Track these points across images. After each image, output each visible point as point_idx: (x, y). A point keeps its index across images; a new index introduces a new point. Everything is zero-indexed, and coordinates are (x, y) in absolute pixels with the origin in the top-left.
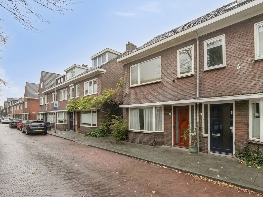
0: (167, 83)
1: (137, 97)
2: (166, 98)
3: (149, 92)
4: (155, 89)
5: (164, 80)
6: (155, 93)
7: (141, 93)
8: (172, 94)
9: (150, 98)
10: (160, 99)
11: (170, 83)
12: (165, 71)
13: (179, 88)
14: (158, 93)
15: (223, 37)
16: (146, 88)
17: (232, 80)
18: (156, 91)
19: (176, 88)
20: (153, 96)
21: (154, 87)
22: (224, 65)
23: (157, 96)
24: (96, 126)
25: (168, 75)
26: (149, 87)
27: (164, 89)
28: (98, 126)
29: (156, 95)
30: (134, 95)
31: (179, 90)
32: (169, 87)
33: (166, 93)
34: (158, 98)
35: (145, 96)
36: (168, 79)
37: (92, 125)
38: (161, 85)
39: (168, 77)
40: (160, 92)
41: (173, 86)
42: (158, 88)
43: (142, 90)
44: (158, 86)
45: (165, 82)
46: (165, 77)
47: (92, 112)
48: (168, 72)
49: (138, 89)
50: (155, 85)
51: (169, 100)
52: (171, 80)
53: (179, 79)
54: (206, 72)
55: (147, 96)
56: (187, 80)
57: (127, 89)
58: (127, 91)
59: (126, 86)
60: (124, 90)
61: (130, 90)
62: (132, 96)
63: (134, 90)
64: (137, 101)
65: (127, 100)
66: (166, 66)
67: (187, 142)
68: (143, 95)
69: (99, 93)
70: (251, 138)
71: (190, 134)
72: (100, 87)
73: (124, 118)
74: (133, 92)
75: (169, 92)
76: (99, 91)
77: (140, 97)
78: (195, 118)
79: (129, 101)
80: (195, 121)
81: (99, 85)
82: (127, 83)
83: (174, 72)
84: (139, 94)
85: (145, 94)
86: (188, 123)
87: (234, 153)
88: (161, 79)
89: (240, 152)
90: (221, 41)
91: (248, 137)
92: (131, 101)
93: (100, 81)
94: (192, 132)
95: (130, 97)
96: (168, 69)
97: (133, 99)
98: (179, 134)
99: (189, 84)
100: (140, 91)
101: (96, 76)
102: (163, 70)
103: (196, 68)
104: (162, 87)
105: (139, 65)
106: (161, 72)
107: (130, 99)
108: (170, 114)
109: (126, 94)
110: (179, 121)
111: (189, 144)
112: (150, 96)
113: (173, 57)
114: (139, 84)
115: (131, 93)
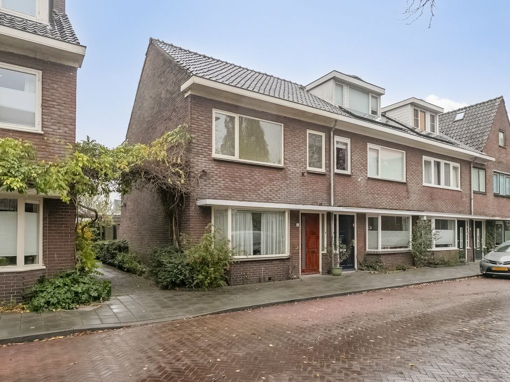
0: (294, 175)
1: (233, 185)
2: (292, 198)
3: (261, 181)
4: (274, 178)
5: (289, 168)
6: (273, 185)
9: (264, 192)
10: (283, 198)
11: (297, 175)
12: (290, 153)
14: (278, 187)
16: (255, 172)
17: (356, 191)
19: (306, 186)
20: (271, 191)
21: (271, 175)
22: (348, 172)
23: (277, 191)
24: (39, 265)
25: (295, 162)
26: (263, 173)
27: (288, 182)
28: (45, 263)
29: (275, 189)
30: (226, 180)
31: (310, 190)
32: (296, 181)
33: (292, 190)
34: (279, 195)
35: (253, 187)
36: (294, 167)
37: (20, 260)
38: (284, 175)
39: (295, 164)
41: (301, 181)
42: (280, 179)
43: (247, 173)
44: (278, 175)
45: (291, 172)
46: (291, 164)
47: (21, 208)
49: (236, 168)
50: (275, 171)
51: (296, 202)
52: (299, 171)
53: (309, 173)
54: (336, 174)
55: (258, 187)
56: (319, 179)
57: (203, 159)
58: (205, 164)
59: (200, 151)
60: (195, 160)
61: (214, 165)
62: (222, 179)
63: (225, 168)
64: (233, 194)
65: (205, 187)
66: (291, 146)
67: (316, 265)
68: (248, 184)
69: (58, 137)
70: (367, 250)
71: (321, 252)
72: (62, 114)
73: (193, 231)
74: (222, 173)
75: (296, 189)
76: (52, 125)
77: (241, 186)
78: (326, 231)
79: (210, 190)
80: (326, 235)
81: (55, 103)
82: (204, 144)
83: (303, 160)
84: (238, 179)
85: (254, 183)
86: (318, 238)
87: (356, 267)
88: (285, 163)
89: (361, 264)
90: (346, 144)
91: (365, 249)
92: (218, 191)
93: (60, 89)
94: (323, 250)
95: (215, 181)
96: (294, 152)
97: (223, 187)
98: (306, 255)
99: (320, 184)
100: (242, 175)
101: (25, 57)
102: (287, 149)
103: (328, 166)
104: (285, 178)
105: (237, 117)
106: (284, 151)
107: (214, 186)
108: (298, 225)
109: (203, 171)
110: (306, 235)
111: (318, 267)
112: (265, 190)
113: (302, 136)
114: (236, 158)
115: (216, 172)
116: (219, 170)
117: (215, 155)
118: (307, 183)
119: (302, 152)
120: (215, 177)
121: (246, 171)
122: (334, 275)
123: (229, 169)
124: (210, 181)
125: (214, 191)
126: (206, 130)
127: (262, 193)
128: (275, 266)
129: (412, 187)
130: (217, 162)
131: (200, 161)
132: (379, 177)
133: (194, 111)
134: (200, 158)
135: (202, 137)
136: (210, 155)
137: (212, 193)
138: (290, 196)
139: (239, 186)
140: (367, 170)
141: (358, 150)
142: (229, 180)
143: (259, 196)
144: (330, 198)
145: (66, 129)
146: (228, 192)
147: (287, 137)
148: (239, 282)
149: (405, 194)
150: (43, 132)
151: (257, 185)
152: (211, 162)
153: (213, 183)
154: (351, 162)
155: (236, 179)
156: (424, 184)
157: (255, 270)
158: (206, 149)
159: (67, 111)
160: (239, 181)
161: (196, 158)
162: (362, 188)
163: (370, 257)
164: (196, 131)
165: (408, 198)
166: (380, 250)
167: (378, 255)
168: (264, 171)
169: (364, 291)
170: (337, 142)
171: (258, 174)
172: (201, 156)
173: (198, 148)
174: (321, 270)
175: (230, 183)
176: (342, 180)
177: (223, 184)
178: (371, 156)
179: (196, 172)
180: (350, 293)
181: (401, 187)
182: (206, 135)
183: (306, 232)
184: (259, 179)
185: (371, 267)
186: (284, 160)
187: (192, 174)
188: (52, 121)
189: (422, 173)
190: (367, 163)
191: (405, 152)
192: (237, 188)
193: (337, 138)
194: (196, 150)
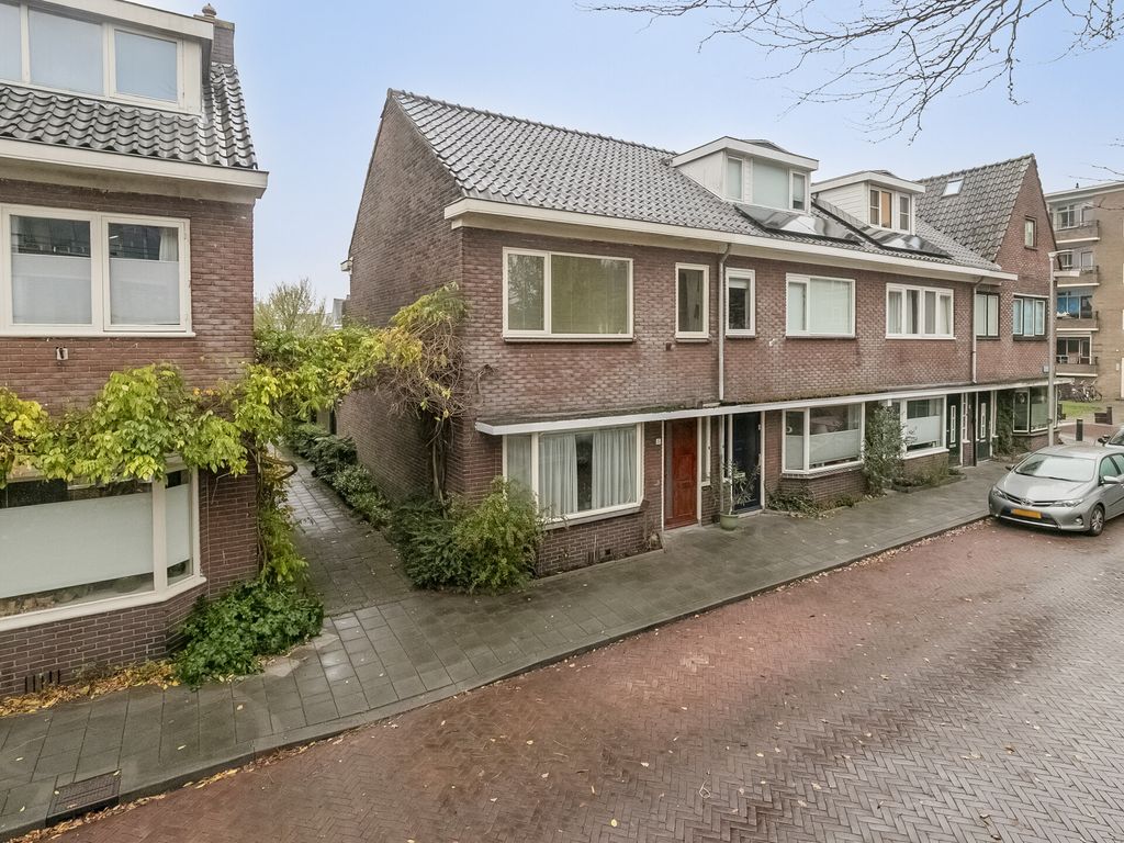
0: (652, 350)
1: (542, 384)
3: (592, 370)
4: (616, 362)
5: (643, 339)
6: (615, 375)
8: (663, 383)
9: (597, 390)
10: (632, 396)
11: (658, 350)
12: (645, 312)
13: (681, 368)
14: (624, 377)
15: (750, 274)
16: (580, 354)
17: (764, 365)
19: (674, 368)
20: (609, 386)
21: (610, 356)
22: (751, 332)
23: (621, 385)
24: (195, 579)
25: (654, 326)
26: (596, 354)
27: (642, 365)
28: (205, 573)
29: (618, 381)
30: (529, 376)
31: (681, 375)
32: (657, 361)
33: (647, 380)
34: (625, 393)
35: (578, 383)
36: (653, 336)
37: (160, 576)
38: (633, 354)
39: (654, 331)
40: (631, 373)
41: (665, 361)
42: (627, 362)
44: (624, 354)
45: (646, 347)
46: (646, 331)
48: (655, 316)
50: (618, 349)
52: (661, 342)
53: (681, 344)
54: (729, 339)
55: (586, 382)
56: (698, 352)
57: (487, 343)
58: (490, 352)
59: (481, 330)
60: (471, 347)
61: (505, 352)
62: (520, 377)
63: (526, 356)
64: (542, 401)
65: (490, 395)
66: (648, 298)
67: (691, 508)
68: (569, 379)
69: (221, 338)
70: (784, 470)
71: (700, 484)
72: (229, 294)
73: (468, 477)
74: (521, 364)
75: (656, 376)
76: (210, 318)
77: (555, 384)
78: (709, 444)
80: (709, 452)
81: (215, 277)
82: (487, 316)
83: (669, 320)
84: (551, 372)
85: (579, 375)
86: (695, 458)
87: (763, 503)
88: (635, 332)
89: (771, 498)
90: (748, 281)
91: (780, 471)
93: (223, 250)
94: (703, 480)
95: (508, 382)
96: (652, 309)
98: (674, 493)
99: (701, 359)
100: (557, 363)
101: (158, 199)
103: (714, 326)
104: (636, 358)
105: (547, 256)
106: (634, 310)
107: (508, 390)
108: (658, 442)
109: (487, 367)
110: (674, 456)
111: (695, 513)
112: (599, 386)
113: (666, 277)
114: (546, 333)
115: (509, 364)
116: (515, 360)
117: (508, 333)
118: (675, 364)
119: (666, 306)
120: (509, 373)
121: (564, 356)
122: (723, 528)
123: (535, 356)
124: (500, 382)
125: (508, 399)
126: (490, 290)
127: (594, 392)
128: (616, 529)
129: (867, 344)
130: (512, 346)
131: (480, 347)
132: (807, 333)
133: (469, 258)
134: (481, 343)
135: (485, 303)
136: (498, 334)
137: (504, 404)
138: (644, 391)
140: (784, 324)
141: (770, 288)
142: (534, 376)
143: (588, 398)
144: (717, 384)
145: (236, 322)
146: (533, 397)
147: (639, 282)
148: (552, 567)
149: (853, 359)
150: (194, 334)
151: (584, 378)
152: (500, 347)
153: (505, 386)
154: (757, 313)
155: (547, 372)
156: (889, 335)
157: (581, 540)
158: (492, 325)
159: (237, 289)
160: (553, 375)
161: (474, 343)
162: (776, 359)
163: (788, 484)
164: (474, 293)
165: (858, 365)
166: (807, 471)
167: (804, 481)
168: (598, 351)
169: (780, 585)
170: (731, 279)
171: (587, 358)
172: (483, 338)
173: (477, 325)
174: (699, 517)
175: (536, 381)
176: (739, 348)
177: (523, 385)
178: (792, 296)
179: (474, 370)
180: (754, 594)
181: (844, 348)
182: (492, 299)
183: (674, 450)
184: (588, 366)
185: (791, 502)
186: (635, 325)
187: (466, 374)
188: (211, 310)
189: (885, 315)
190: (784, 312)
191: (854, 281)
192: (549, 388)
193: (731, 272)
194: (473, 329)
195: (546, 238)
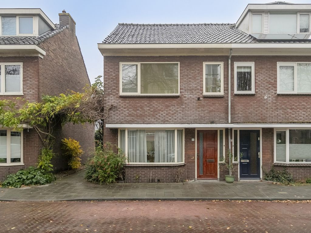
0: (189, 100)
1: (135, 113)
2: (188, 119)
3: (158, 108)
4: (171, 105)
5: (185, 95)
6: (170, 110)
7: (145, 108)
8: (196, 114)
9: (161, 116)
10: (179, 119)
11: (193, 100)
12: (186, 84)
13: (206, 108)
14: (174, 111)
15: (251, 64)
16: (153, 101)
17: (261, 108)
18: (172, 108)
19: (202, 108)
20: (167, 114)
21: (167, 102)
22: (253, 92)
23: (173, 114)
25: (191, 90)
26: (160, 102)
27: (184, 107)
28: (24, 162)
29: (171, 113)
30: (130, 110)
31: (206, 111)
32: (192, 105)
33: (187, 113)
34: (175, 117)
35: (152, 113)
36: (190, 94)
37: (9, 160)
38: (180, 102)
39: (191, 92)
40: (178, 110)
41: (197, 105)
43: (146, 103)
44: (174, 102)
45: (186, 99)
46: (187, 92)
47: (9, 134)
48: (191, 86)
49: (137, 101)
50: (171, 100)
51: (191, 122)
52: (195, 96)
53: (205, 97)
54: (236, 95)
55: (156, 113)
56: (217, 102)
57: (113, 97)
58: (114, 100)
59: (111, 92)
60: (107, 98)
61: (120, 100)
62: (126, 110)
63: (128, 102)
64: (135, 119)
65: (114, 116)
66: (187, 78)
67: (214, 172)
68: (148, 111)
69: (30, 95)
70: (275, 161)
71: (219, 162)
72: (32, 83)
74: (127, 105)
75: (192, 111)
76: (27, 90)
77: (141, 113)
78: (224, 144)
79: (118, 118)
80: (224, 148)
81: (28, 78)
82: (113, 87)
83: (199, 87)
84: (139, 108)
85: (153, 109)
86: (216, 150)
87: (261, 177)
88: (181, 92)
90: (250, 67)
91: (273, 161)
92: (123, 118)
93: (31, 70)
94: (221, 159)
95: (121, 111)
96: (190, 83)
97: (128, 114)
98: (204, 164)
99: (218, 104)
100: (142, 105)
101: (15, 57)
102: (183, 81)
103: (227, 89)
104: (181, 104)
105: (139, 64)
106: (181, 83)
107: (121, 114)
108: (193, 140)
109: (112, 106)
110: (204, 148)
112: (162, 114)
113: (198, 68)
114: (139, 93)
115: (122, 105)
116: (124, 103)
117: (121, 93)
118: (203, 106)
119: (197, 81)
120: (121, 108)
121: (146, 102)
122: (227, 182)
123: (132, 102)
124: (118, 111)
125: (121, 118)
126: (114, 78)
127: (159, 116)
128: (163, 171)
130: (123, 98)
131: (110, 99)
132: (295, 92)
133: (106, 67)
134: (110, 97)
135: (112, 83)
136: (117, 94)
137: (119, 119)
138: (185, 117)
139: (140, 113)
140: (276, 88)
141: (264, 70)
142: (132, 110)
143: (157, 119)
144: (228, 116)
145: (34, 91)
146: (131, 118)
147: (182, 71)
148: (132, 181)
150: (23, 94)
151: (155, 111)
152: (118, 99)
153: (120, 113)
154: (256, 83)
155: (138, 108)
157: (146, 173)
158: (115, 91)
159: (34, 81)
160: (140, 110)
161: (108, 97)
162: (269, 105)
163: (277, 168)
164: (107, 79)
166: (288, 162)
167: (285, 167)
168: (161, 100)
170: (238, 67)
171: (156, 103)
172: (111, 95)
173: (109, 90)
174: (218, 177)
175: (133, 111)
177: (127, 113)
179: (107, 107)
182: (115, 81)
183: (204, 145)
184: (157, 106)
186: (181, 89)
187: (105, 108)
188: (27, 88)
190: (276, 81)
192: (139, 114)
193: (236, 64)
194: (107, 92)
195: (137, 57)
